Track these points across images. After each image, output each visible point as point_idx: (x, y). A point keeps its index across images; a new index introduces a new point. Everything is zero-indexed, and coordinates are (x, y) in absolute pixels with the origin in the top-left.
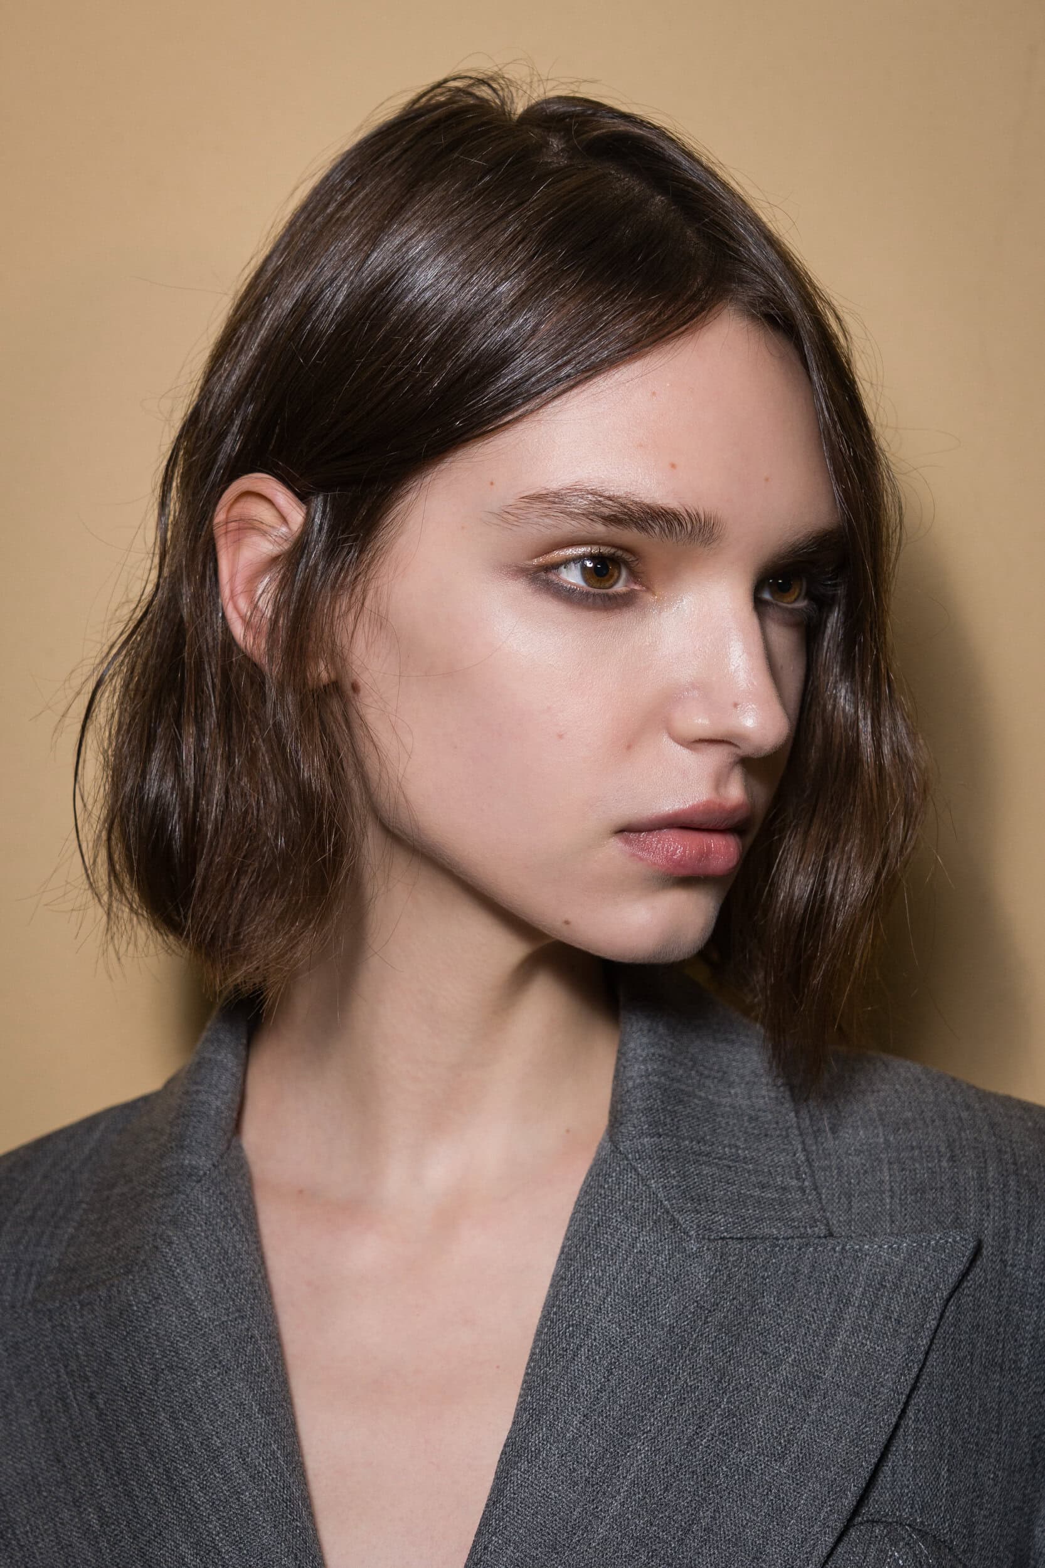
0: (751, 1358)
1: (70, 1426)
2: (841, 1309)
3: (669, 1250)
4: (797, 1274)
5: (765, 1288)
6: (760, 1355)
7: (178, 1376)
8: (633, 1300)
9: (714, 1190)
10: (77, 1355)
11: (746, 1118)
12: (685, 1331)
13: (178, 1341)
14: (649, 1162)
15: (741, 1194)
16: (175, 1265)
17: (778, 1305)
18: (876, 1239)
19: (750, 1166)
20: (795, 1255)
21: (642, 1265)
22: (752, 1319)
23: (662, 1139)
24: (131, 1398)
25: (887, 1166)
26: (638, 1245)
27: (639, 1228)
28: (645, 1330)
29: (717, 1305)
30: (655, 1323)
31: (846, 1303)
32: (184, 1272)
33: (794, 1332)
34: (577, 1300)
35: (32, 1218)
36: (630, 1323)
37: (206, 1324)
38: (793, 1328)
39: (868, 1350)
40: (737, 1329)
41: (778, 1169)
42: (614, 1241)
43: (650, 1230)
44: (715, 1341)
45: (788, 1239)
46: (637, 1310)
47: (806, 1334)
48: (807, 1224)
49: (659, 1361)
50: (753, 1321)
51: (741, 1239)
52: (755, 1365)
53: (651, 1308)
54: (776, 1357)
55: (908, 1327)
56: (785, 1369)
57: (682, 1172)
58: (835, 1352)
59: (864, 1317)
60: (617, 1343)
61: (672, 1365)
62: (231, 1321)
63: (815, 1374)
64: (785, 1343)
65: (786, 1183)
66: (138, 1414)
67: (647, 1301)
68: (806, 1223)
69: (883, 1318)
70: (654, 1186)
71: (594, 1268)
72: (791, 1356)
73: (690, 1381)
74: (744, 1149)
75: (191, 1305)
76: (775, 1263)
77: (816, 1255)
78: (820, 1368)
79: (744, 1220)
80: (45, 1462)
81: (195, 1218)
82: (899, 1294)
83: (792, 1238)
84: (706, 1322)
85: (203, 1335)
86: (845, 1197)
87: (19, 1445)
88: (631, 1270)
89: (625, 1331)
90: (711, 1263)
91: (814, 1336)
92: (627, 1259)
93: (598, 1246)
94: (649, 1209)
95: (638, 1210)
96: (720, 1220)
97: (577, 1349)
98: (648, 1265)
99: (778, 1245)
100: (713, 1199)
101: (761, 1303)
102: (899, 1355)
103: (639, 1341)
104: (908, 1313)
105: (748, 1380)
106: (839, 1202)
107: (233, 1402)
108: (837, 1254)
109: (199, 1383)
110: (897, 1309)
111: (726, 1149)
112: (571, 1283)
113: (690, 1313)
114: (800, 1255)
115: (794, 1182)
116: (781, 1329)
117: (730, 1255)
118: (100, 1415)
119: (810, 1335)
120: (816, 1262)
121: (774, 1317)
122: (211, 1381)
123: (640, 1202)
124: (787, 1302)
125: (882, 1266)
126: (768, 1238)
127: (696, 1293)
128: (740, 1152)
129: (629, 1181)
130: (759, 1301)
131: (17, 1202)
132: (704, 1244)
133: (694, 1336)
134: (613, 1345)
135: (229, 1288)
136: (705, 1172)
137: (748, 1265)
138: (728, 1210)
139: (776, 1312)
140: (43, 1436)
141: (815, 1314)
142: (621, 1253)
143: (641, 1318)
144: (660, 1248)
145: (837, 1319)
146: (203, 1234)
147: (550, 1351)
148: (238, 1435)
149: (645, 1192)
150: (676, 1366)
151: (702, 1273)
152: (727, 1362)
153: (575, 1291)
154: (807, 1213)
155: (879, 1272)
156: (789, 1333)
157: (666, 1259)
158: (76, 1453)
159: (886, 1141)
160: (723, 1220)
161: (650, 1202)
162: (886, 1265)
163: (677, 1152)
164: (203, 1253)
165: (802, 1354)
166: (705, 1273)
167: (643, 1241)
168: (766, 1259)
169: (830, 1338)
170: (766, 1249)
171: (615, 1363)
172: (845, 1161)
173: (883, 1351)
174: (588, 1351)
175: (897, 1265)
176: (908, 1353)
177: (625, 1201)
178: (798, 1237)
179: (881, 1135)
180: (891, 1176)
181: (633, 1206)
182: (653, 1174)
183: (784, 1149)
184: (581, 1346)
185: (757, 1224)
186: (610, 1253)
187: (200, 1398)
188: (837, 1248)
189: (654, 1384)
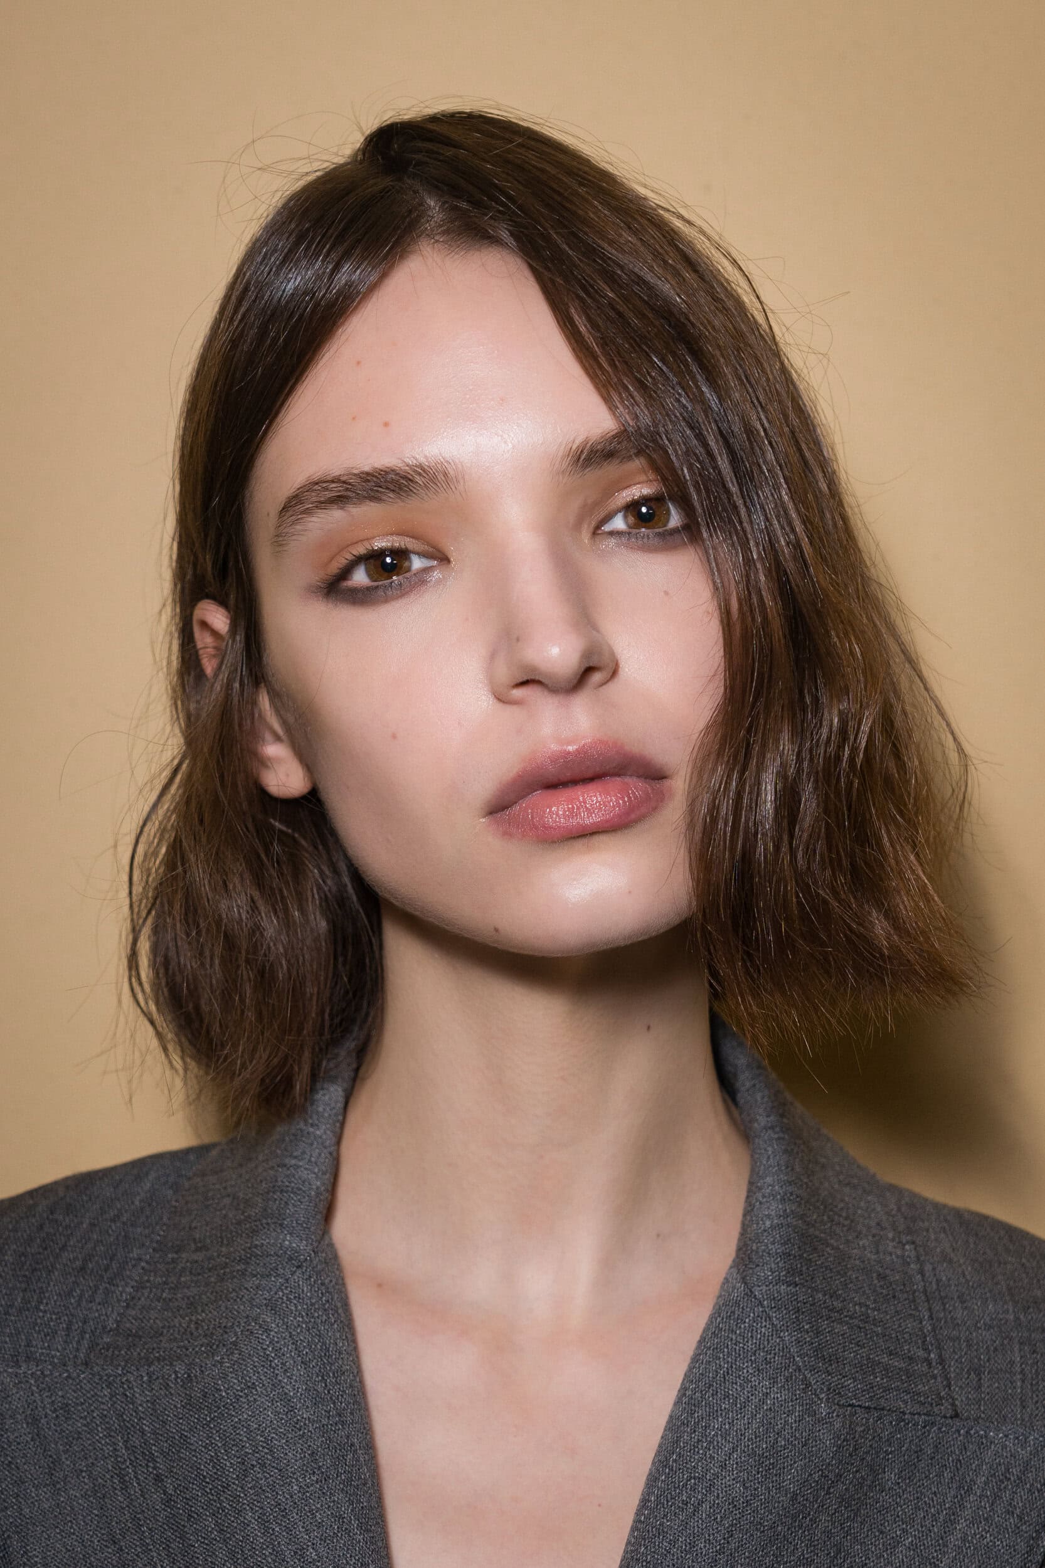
0: (868, 1536)
1: (127, 1506)
2: (961, 1496)
3: (799, 1411)
4: (919, 1453)
5: (887, 1463)
6: (877, 1534)
7: (271, 1476)
8: (759, 1460)
9: (844, 1351)
10: (143, 1432)
11: (875, 1275)
12: (807, 1500)
13: (273, 1438)
14: (784, 1312)
15: (870, 1358)
16: (273, 1355)
17: (899, 1483)
18: (1004, 1428)
19: (879, 1329)
20: (920, 1433)
21: (771, 1423)
22: (872, 1494)
23: (797, 1289)
24: (211, 1489)
25: (1018, 1346)
26: (769, 1402)
27: (770, 1384)
28: (769, 1493)
29: (841, 1476)
30: (780, 1488)
31: (968, 1490)
32: (282, 1364)
33: (913, 1514)
34: (701, 1452)
35: (83, 1269)
36: (754, 1484)
37: (305, 1424)
38: (912, 1509)
39: (988, 1543)
40: (857, 1503)
41: (905, 1336)
42: (744, 1393)
43: (781, 1387)
44: (835, 1513)
45: (914, 1415)
46: (762, 1472)
47: (924, 1517)
48: (933, 1401)
49: (780, 1528)
50: (873, 1497)
51: (868, 1408)
52: (872, 1544)
53: (777, 1470)
54: (893, 1538)
55: (1029, 1525)
56: (902, 1552)
57: (815, 1328)
58: (954, 1539)
59: (985, 1508)
60: (739, 1504)
61: (791, 1534)
62: (331, 1425)
63: (932, 1560)
64: (903, 1524)
65: (912, 1352)
66: (218, 1508)
67: (773, 1463)
68: (932, 1399)
69: (1005, 1512)
70: (787, 1338)
71: (720, 1420)
72: (908, 1538)
73: (807, 1553)
74: (874, 1309)
75: (289, 1401)
76: (900, 1438)
77: (941, 1435)
78: (937, 1555)
79: (872, 1388)
80: (99, 1541)
81: (296, 1307)
82: (1024, 1490)
83: (919, 1414)
84: (828, 1493)
85: (303, 1436)
86: (975, 1373)
87: (69, 1518)
88: (759, 1428)
89: (749, 1492)
90: (840, 1431)
91: (932, 1521)
92: (756, 1415)
93: (727, 1396)
94: (781, 1363)
95: (770, 1363)
96: (849, 1385)
97: (699, 1504)
98: (777, 1425)
99: (904, 1420)
100: (843, 1361)
101: (882, 1479)
102: (1018, 1554)
103: (762, 1505)
104: (1031, 1511)
105: (863, 1559)
106: (968, 1378)
107: (332, 1513)
108: (961, 1438)
109: (295, 1487)
110: (1020, 1504)
111: (857, 1307)
112: (695, 1431)
113: (814, 1482)
114: (925, 1433)
115: (921, 1353)
116: (899, 1508)
117: (857, 1424)
118: (168, 1501)
119: (928, 1519)
120: (940, 1443)
121: (893, 1496)
122: (308, 1487)
123: (772, 1355)
124: (908, 1481)
125: (1007, 1457)
126: (895, 1411)
127: (822, 1461)
128: (869, 1311)
129: (763, 1330)
130: (880, 1476)
131: (63, 1248)
132: (835, 1410)
133: (816, 1506)
134: (736, 1506)
135: (330, 1389)
136: (836, 1331)
137: (874, 1438)
138: (857, 1375)
139: (895, 1490)
140: (96, 1512)
141: (935, 1498)
142: (751, 1408)
143: (766, 1480)
144: (791, 1408)
145: (957, 1506)
146: (304, 1326)
147: (668, 1501)
148: (337, 1550)
149: (779, 1344)
150: (795, 1536)
151: (830, 1440)
152: (844, 1537)
153: (699, 1441)
154: (933, 1389)
155: (1004, 1463)
156: (908, 1514)
157: (795, 1421)
158: (136, 1537)
159: (1017, 1319)
160: (852, 1385)
161: (782, 1356)
162: (1011, 1456)
163: (811, 1305)
164: (304, 1347)
165: (919, 1538)
166: (833, 1441)
167: (774, 1398)
168: (891, 1433)
169: (949, 1525)
170: (891, 1423)
171: (736, 1524)
172: (974, 1334)
173: (1003, 1547)
174: (710, 1508)
175: (1022, 1458)
176: (1027, 1553)
177: (758, 1352)
178: (924, 1414)
179: (1011, 1311)
180: (1021, 1357)
181: (766, 1359)
182: (787, 1326)
183: (911, 1315)
184: (702, 1502)
185: (884, 1394)
186: (738, 1405)
187: (295, 1503)
188: (962, 1431)
189: (772, 1553)
